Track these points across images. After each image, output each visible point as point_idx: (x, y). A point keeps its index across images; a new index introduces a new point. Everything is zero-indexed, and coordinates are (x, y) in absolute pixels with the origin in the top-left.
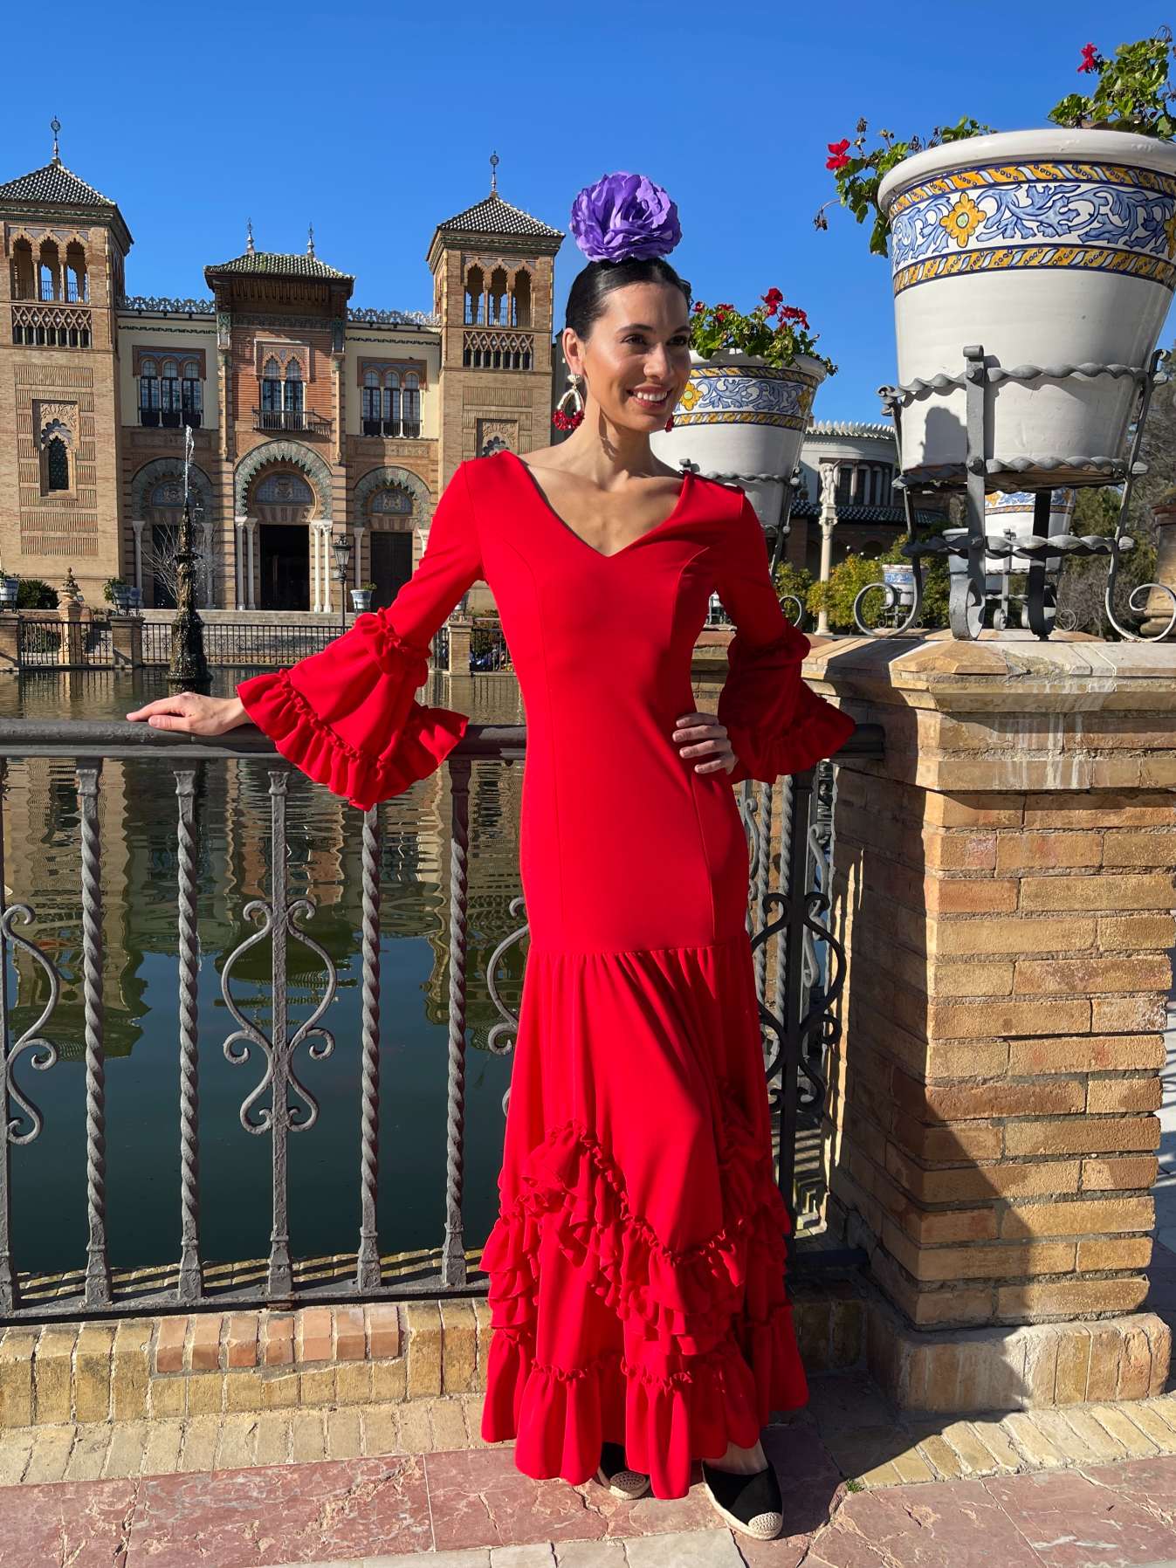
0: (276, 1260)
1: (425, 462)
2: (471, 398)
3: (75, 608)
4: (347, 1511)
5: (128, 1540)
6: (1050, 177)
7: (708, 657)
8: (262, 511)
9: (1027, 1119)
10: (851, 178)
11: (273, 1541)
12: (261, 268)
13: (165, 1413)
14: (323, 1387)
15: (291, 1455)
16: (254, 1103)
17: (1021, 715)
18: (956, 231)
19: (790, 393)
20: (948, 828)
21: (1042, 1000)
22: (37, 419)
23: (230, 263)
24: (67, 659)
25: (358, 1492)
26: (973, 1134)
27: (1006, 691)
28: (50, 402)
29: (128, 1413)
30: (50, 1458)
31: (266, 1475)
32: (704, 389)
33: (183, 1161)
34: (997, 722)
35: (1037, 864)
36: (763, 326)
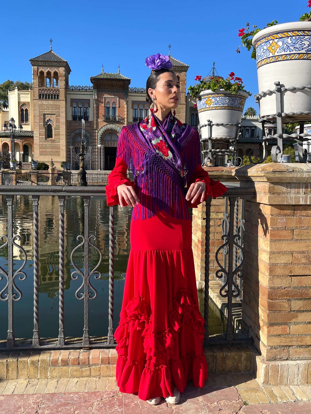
0: (85, 335)
3: (53, 169)
4: (100, 405)
5: (39, 410)
6: (297, 35)
7: (215, 174)
8: (105, 143)
9: (297, 299)
10: (246, 39)
11: (79, 412)
12: (105, 77)
13: (53, 377)
14: (97, 371)
15: (87, 389)
16: (79, 291)
17: (292, 183)
18: (272, 51)
19: (238, 101)
20: (272, 215)
21: (301, 265)
22: (44, 119)
23: (97, 76)
24: (50, 184)
25: (104, 400)
26: (281, 303)
27: (287, 176)
28: (48, 114)
29: (43, 376)
30: (21, 388)
31: (79, 394)
32: (213, 100)
33: (60, 307)
34: (285, 185)
35: (298, 226)
36: (230, 82)
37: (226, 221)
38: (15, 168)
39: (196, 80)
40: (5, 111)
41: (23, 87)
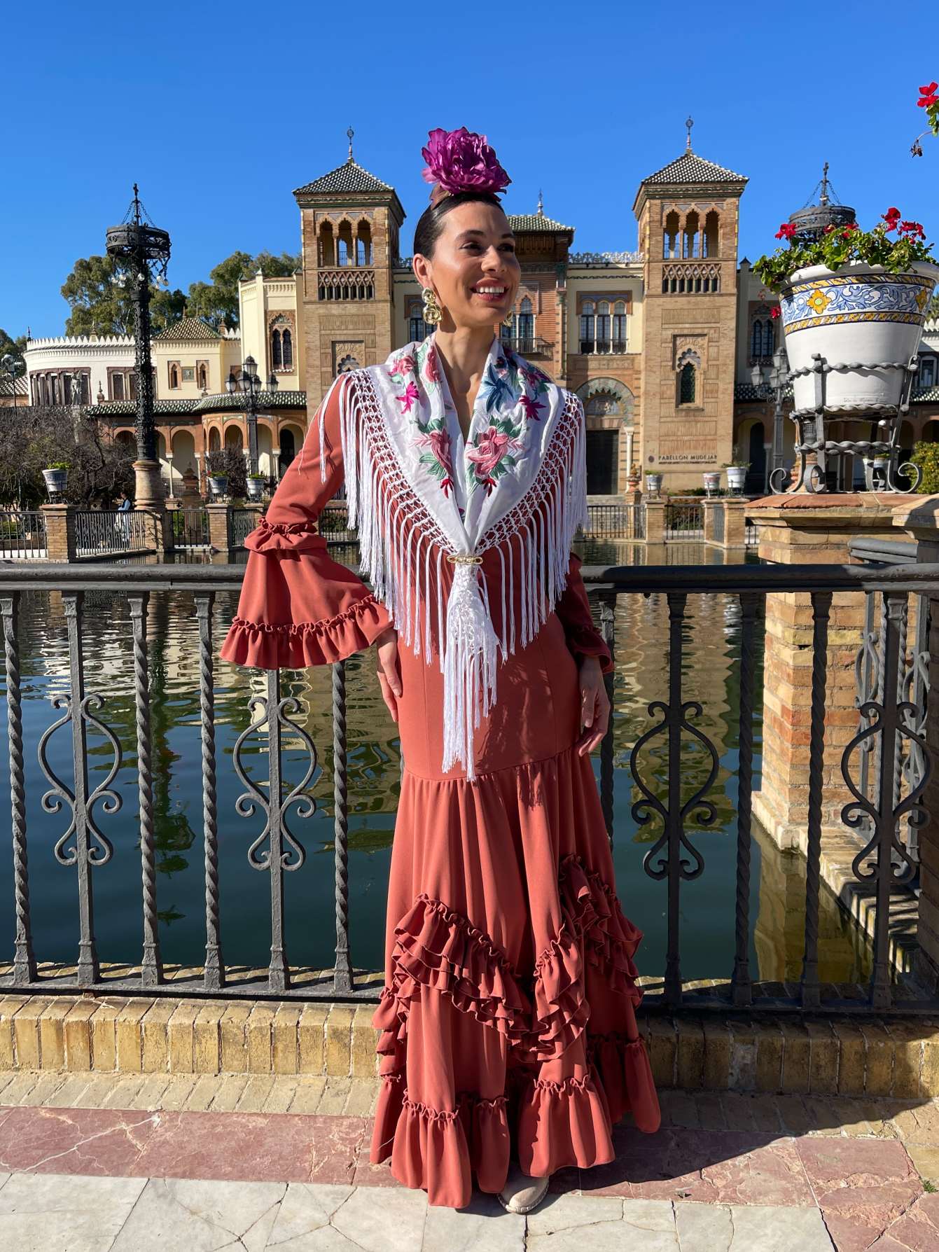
1: (630, 372)
2: (669, 318)
5: (357, 1160)
7: (836, 515)
19: (909, 294)
22: (334, 355)
28: (344, 342)
29: (363, 1072)
30: (308, 1098)
32: (832, 295)
36: (883, 240)
37: (868, 653)
38: (260, 495)
39: (779, 236)
40: (230, 339)
41: (278, 270)
